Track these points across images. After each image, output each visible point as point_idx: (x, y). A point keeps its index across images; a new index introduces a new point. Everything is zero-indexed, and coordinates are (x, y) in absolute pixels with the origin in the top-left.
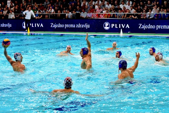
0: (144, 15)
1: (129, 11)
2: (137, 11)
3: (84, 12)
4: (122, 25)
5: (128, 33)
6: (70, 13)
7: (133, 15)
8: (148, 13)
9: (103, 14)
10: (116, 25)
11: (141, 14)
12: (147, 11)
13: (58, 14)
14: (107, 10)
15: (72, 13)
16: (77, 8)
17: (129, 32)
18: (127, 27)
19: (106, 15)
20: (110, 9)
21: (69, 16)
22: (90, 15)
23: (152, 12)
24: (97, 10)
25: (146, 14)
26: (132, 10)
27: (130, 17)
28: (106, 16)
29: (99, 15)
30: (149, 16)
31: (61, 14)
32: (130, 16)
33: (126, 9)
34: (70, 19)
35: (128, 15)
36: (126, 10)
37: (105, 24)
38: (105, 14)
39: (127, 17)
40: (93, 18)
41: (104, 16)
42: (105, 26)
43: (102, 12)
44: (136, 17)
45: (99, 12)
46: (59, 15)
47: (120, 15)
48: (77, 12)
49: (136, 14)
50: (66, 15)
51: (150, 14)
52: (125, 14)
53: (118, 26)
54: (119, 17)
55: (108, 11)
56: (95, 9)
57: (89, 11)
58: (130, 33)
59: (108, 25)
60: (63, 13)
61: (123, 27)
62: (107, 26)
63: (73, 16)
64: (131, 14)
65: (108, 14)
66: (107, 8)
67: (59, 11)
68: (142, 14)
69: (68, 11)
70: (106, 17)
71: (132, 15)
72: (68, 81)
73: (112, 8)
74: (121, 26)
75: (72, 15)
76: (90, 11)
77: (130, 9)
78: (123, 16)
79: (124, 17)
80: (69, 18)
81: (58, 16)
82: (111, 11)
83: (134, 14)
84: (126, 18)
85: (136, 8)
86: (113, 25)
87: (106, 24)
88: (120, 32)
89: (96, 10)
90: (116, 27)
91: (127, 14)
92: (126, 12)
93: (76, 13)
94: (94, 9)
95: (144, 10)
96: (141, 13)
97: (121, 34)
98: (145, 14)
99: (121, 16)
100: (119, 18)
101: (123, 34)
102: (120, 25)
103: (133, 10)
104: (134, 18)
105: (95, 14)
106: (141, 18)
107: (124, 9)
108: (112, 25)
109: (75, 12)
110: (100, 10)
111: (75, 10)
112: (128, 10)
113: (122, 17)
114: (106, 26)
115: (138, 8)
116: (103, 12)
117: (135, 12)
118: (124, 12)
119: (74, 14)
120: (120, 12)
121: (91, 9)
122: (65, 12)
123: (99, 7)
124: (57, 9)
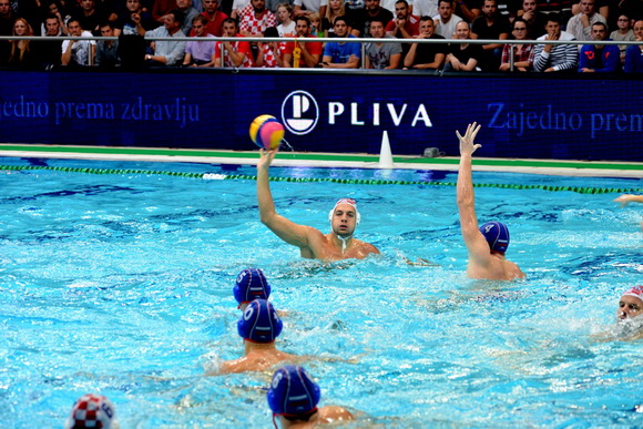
0: (519, 52)
1: (432, 25)
2: (479, 27)
3: (171, 31)
4: (391, 107)
5: (422, 153)
6: (87, 34)
7: (454, 48)
8: (541, 39)
9: (279, 42)
10: (354, 106)
11: (501, 47)
12: (534, 29)
13: (17, 41)
14: (303, 18)
15: (95, 33)
16: (127, 9)
17: (429, 151)
18: (417, 118)
19: (297, 49)
20: (318, 15)
21: (80, 53)
22: (206, 51)
23: (566, 37)
24: (247, 18)
25: (533, 45)
26: (446, 20)
27: (436, 64)
28: (297, 57)
29: (252, 50)
30: (544, 54)
31: (32, 42)
32: (439, 56)
33: (416, 12)
34: (84, 69)
35: (425, 52)
36: (413, 21)
37: (291, 99)
38: (290, 46)
39: (417, 60)
40: (218, 63)
41: (287, 56)
42: (289, 114)
43: (272, 32)
44: (472, 62)
45: (254, 29)
46: (21, 46)
47: (377, 49)
48: (128, 31)
49: (471, 45)
50: (65, 44)
51: (551, 48)
52: (406, 46)
53: (365, 114)
54: (373, 61)
55: (309, 22)
56: (233, 16)
57: (198, 23)
58: (435, 155)
59: (306, 108)
60: (43, 36)
61: (397, 121)
62: (304, 116)
63: (103, 52)
64: (446, 44)
65: (307, 43)
66: (303, 7)
67: (20, 23)
68: (508, 46)
69: (74, 24)
70: (296, 62)
71: (446, 54)
72: (83, 415)
73: (332, 10)
74: (385, 114)
75: (97, 49)
76: (204, 22)
77: (438, 17)
78: (395, 57)
79: (400, 65)
80: (81, 61)
81: (18, 50)
82: (325, 25)
83: (458, 45)
84: (410, 68)
85: (474, 11)
86: (335, 110)
87: (296, 100)
88: (377, 150)
89: (237, 20)
90: (354, 121)
91: (420, 45)
92: (413, 31)
93: (122, 35)
94: (224, 15)
95: (519, 24)
96: (501, 41)
97: (386, 159)
98: (525, 46)
99: (382, 54)
100: (371, 67)
101: (395, 160)
102: (376, 106)
103: (456, 20)
104: (461, 70)
105: (233, 43)
106: (502, 71)
107: (399, 16)
108: (331, 106)
109: (117, 31)
110: (260, 18)
111: (113, 16)
112: (426, 23)
113: (387, 63)
114: (297, 113)
115: (482, 13)
116: (280, 29)
117: (463, 36)
118: (404, 32)
119: (107, 42)
120: (380, 30)
121: (211, 14)
122: (55, 27)
123: (256, 3)
124: (11, 10)
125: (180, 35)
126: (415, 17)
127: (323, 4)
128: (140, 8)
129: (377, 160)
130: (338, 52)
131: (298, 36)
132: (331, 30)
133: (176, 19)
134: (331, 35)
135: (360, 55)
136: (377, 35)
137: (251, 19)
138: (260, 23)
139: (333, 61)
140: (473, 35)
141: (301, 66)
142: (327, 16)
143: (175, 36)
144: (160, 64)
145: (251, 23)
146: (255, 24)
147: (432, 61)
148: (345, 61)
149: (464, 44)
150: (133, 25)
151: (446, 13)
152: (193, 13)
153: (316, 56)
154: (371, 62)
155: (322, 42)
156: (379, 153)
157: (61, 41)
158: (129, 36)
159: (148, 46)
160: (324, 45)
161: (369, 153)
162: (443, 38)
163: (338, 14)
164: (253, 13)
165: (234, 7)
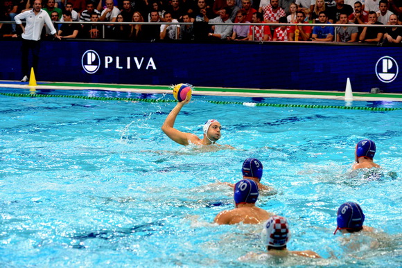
1: (376, 17)
3: (224, 19)
5: (370, 91)
6: (175, 21)
7: (388, 30)
9: (286, 27)
13: (134, 25)
14: (300, 12)
15: (179, 21)
16: (198, 6)
17: (374, 90)
19: (297, 30)
20: (309, 10)
21: (171, 32)
22: (244, 31)
24: (268, 12)
26: (384, 13)
27: (378, 39)
28: (297, 34)
29: (271, 30)
31: (143, 25)
32: (380, 35)
33: (366, 9)
34: (173, 41)
35: (372, 32)
36: (365, 14)
38: (293, 28)
40: (251, 38)
41: (291, 34)
43: (284, 20)
44: (399, 38)
45: (272, 18)
46: (137, 28)
47: (344, 30)
48: (199, 19)
52: (361, 29)
54: (341, 37)
55: (304, 16)
56: (260, 11)
57: (240, 14)
58: (377, 92)
60: (149, 22)
63: (185, 31)
66: (301, 6)
67: (136, 14)
69: (168, 15)
70: (296, 38)
71: (384, 33)
73: (318, 8)
75: (180, 30)
76: (243, 14)
77: (379, 12)
78: (354, 35)
79: (357, 39)
80: (171, 36)
81: (135, 30)
82: (313, 16)
84: (363, 41)
85: (400, 8)
88: (343, 89)
92: (364, 19)
93: (195, 22)
94: (255, 10)
97: (349, 95)
99: (346, 33)
100: (340, 41)
101: (354, 95)
103: (389, 13)
105: (259, 27)
107: (356, 10)
109: (192, 20)
110: (276, 12)
111: (190, 11)
112: (372, 15)
113: (350, 38)
117: (394, 23)
118: (360, 21)
119: (186, 26)
120: (346, 19)
121: (247, 10)
122: (156, 17)
123: (273, 4)
124: (131, 7)
125: (229, 22)
126: (366, 12)
127: (312, 4)
128: (206, 6)
129: (344, 95)
130: (321, 32)
131: (298, 23)
132: (317, 19)
133: (227, 13)
134: (317, 22)
135: (333, 34)
136: (343, 22)
137: (270, 13)
138: (275, 15)
139: (318, 37)
140: (400, 22)
141: (299, 40)
142: (315, 10)
143: (226, 22)
144: (218, 39)
145: (270, 15)
146: (273, 15)
147: (376, 37)
148: (325, 37)
149: (394, 27)
150: (201, 16)
151: (383, 10)
152: (237, 9)
153: (308, 34)
154: (340, 38)
155: (312, 26)
156: (344, 90)
157: (160, 25)
158: (199, 22)
159: (210, 28)
160: (313, 28)
161: (339, 91)
162: (382, 24)
163: (321, 9)
164: (271, 9)
165: (260, 6)
